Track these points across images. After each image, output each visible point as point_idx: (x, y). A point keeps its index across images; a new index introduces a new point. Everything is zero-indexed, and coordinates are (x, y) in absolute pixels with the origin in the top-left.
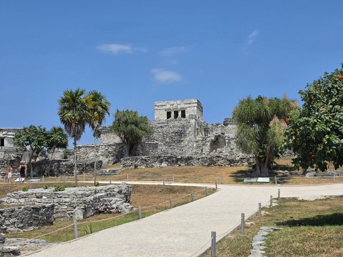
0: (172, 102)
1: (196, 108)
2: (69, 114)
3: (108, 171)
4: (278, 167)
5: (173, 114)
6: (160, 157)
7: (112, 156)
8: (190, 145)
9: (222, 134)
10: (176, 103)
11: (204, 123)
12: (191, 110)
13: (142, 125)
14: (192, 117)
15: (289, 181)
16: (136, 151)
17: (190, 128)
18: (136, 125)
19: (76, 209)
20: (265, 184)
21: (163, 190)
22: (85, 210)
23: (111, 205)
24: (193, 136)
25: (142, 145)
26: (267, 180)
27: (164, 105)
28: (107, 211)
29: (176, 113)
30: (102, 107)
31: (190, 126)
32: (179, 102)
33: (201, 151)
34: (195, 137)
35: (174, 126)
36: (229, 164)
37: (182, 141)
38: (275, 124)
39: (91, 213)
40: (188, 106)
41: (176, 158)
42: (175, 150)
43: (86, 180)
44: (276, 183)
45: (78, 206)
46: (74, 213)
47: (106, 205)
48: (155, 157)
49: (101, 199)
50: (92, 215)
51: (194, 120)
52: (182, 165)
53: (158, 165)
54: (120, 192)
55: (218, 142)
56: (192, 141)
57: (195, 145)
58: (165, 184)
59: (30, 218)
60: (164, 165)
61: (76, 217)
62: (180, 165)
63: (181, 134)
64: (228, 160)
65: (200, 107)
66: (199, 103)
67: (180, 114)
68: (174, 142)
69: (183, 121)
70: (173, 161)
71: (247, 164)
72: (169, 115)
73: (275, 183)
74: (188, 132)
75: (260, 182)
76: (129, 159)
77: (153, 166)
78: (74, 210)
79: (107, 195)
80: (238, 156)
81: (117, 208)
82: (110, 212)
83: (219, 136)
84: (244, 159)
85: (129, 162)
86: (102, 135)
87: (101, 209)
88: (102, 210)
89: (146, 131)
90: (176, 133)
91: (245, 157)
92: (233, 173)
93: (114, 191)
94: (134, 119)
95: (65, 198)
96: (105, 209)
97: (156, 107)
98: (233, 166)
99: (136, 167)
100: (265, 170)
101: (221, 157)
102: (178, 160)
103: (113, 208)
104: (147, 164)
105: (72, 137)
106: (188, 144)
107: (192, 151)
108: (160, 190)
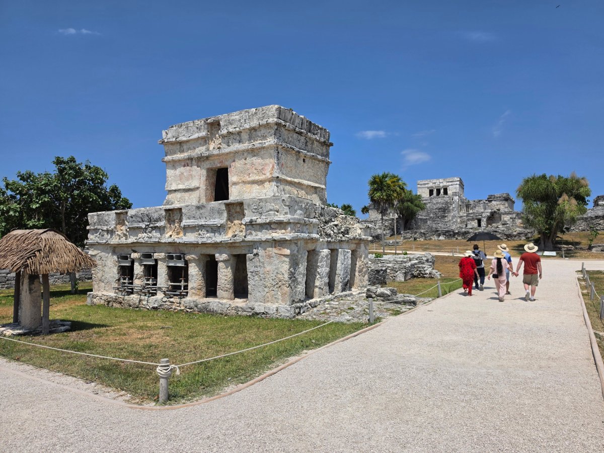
0: (435, 181)
1: (458, 186)
2: (378, 194)
3: (391, 242)
4: (560, 242)
5: (435, 192)
6: (438, 231)
7: (389, 230)
8: (454, 220)
9: (497, 210)
10: (438, 181)
11: (465, 200)
12: (453, 188)
13: (417, 202)
14: (455, 194)
15: (576, 255)
16: (411, 225)
17: (454, 204)
18: (412, 203)
19: (398, 273)
20: (552, 258)
21: (455, 260)
22: (406, 274)
23: (425, 271)
24: (457, 212)
25: (415, 220)
26: (554, 253)
27: (427, 184)
28: (421, 276)
29: (438, 191)
30: (400, 188)
31: (454, 203)
32: (441, 180)
33: (465, 226)
34: (458, 213)
35: (437, 203)
36: (506, 238)
37: (446, 216)
38: (564, 201)
39: (409, 277)
40: (450, 184)
41: (453, 232)
42: (440, 225)
43: (376, 249)
44: (564, 256)
45: (399, 270)
46: (396, 276)
47: (420, 271)
48: (433, 231)
49: (415, 266)
50: (410, 279)
51: (457, 197)
52: (459, 238)
53: (436, 238)
54: (427, 261)
55: (494, 218)
56: (456, 217)
57: (459, 220)
58: (455, 255)
59: (375, 277)
60: (442, 238)
61: (398, 279)
62: (457, 239)
63: (445, 210)
64: (505, 235)
65: (462, 185)
66: (461, 181)
67: (442, 191)
68: (438, 217)
69: (446, 198)
70: (450, 235)
71: (524, 238)
72: (431, 192)
73: (562, 257)
74: (451, 208)
75: (546, 256)
76: (408, 232)
77: (431, 239)
78: (396, 274)
79: (419, 263)
80: (515, 231)
81: (430, 274)
82: (424, 277)
83: (495, 212)
84: (521, 233)
85: (409, 235)
86: (370, 211)
87: (415, 273)
88: (417, 275)
89: (421, 208)
90: (440, 209)
91: (523, 232)
92: (514, 247)
93: (422, 259)
94: (410, 197)
95: (387, 263)
96: (419, 274)
97: (419, 186)
98: (510, 240)
99: (415, 239)
100: (550, 244)
101: (498, 232)
102: (455, 234)
103: (426, 274)
104: (425, 237)
105: (380, 213)
106: (452, 219)
107: (456, 225)
108: (451, 260)
